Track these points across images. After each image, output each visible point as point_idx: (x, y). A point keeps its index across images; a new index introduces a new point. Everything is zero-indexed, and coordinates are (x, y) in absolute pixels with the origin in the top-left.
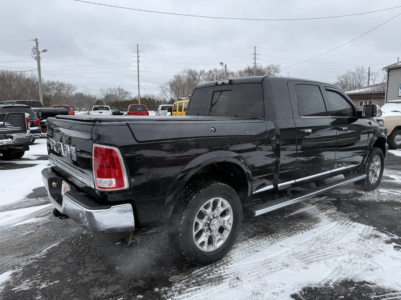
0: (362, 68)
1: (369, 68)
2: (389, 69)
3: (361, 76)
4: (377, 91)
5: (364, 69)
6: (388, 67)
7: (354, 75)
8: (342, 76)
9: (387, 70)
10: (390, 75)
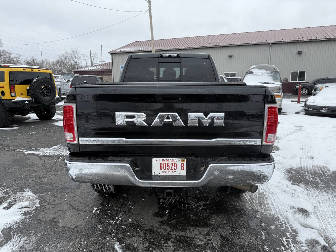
0: (76, 50)
1: (90, 51)
2: (112, 54)
3: (76, 57)
4: (106, 69)
5: (77, 51)
6: (111, 52)
7: (71, 55)
8: (62, 56)
9: (111, 54)
10: (113, 58)
